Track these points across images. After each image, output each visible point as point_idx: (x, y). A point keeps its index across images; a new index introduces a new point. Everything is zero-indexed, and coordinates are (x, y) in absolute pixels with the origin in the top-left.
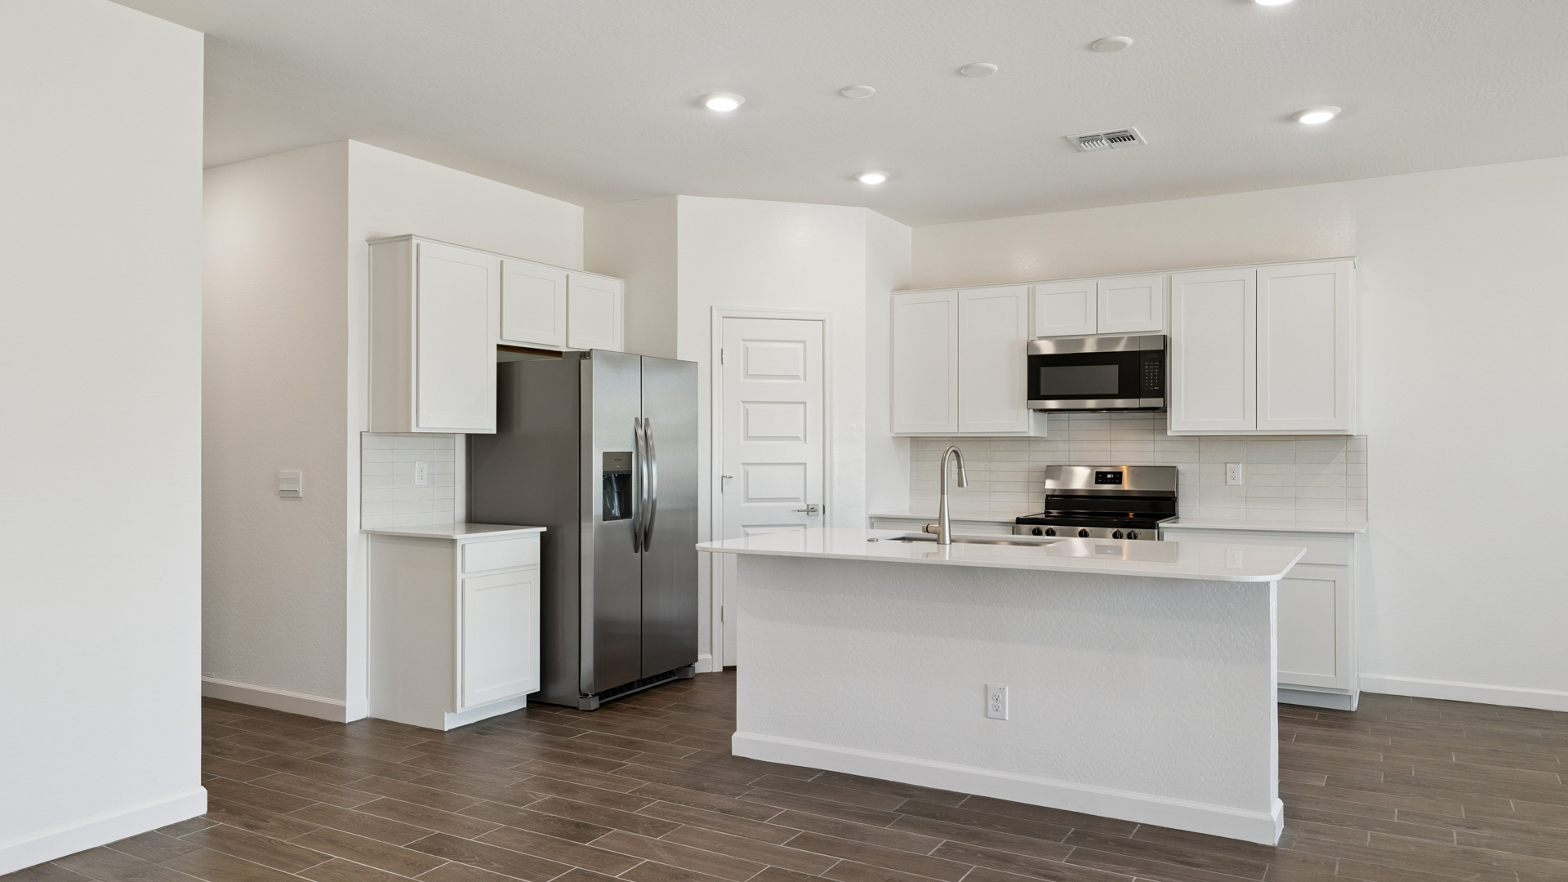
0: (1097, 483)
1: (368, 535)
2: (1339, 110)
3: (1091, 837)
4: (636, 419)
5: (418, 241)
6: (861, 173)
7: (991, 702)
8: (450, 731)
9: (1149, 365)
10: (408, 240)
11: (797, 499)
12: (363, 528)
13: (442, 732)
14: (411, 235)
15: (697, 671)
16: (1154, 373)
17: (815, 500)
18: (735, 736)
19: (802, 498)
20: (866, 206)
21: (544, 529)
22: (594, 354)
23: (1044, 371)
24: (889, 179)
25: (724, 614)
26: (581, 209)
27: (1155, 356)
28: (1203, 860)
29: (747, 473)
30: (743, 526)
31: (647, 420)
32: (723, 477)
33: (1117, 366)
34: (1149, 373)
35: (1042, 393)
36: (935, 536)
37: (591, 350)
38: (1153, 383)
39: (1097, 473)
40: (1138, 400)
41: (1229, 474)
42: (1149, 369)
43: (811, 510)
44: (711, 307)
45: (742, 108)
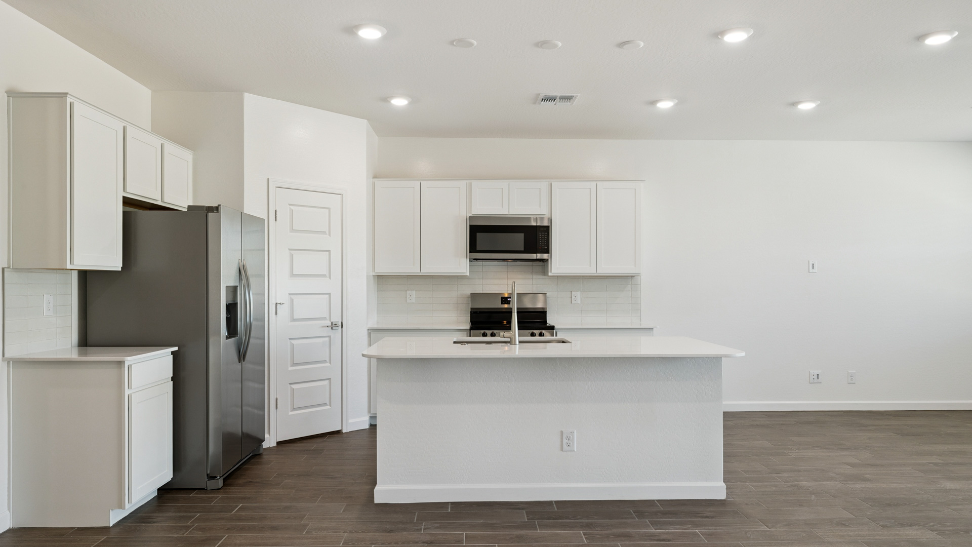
0: (502, 303)
1: (9, 363)
2: (677, 101)
3: (647, 512)
4: (239, 260)
5: (72, 101)
6: (392, 97)
7: (565, 441)
8: (114, 525)
9: (542, 234)
10: (62, 97)
11: (325, 319)
12: (6, 356)
13: (109, 528)
14: (67, 94)
15: (264, 447)
16: (545, 239)
17: (336, 319)
18: (377, 488)
19: (328, 318)
20: (367, 120)
21: (176, 349)
22: (222, 210)
23: (479, 236)
24: (410, 103)
25: (278, 403)
26: (150, 91)
27: (545, 229)
28: (709, 514)
29: (292, 301)
30: (290, 339)
31: (244, 261)
32: (276, 304)
33: (523, 234)
34: (542, 239)
35: (478, 249)
36: (509, 340)
37: (219, 205)
38: (544, 244)
39: (501, 297)
40: (535, 254)
41: (573, 297)
42: (542, 236)
43: (333, 326)
44: (268, 179)
45: (384, 38)
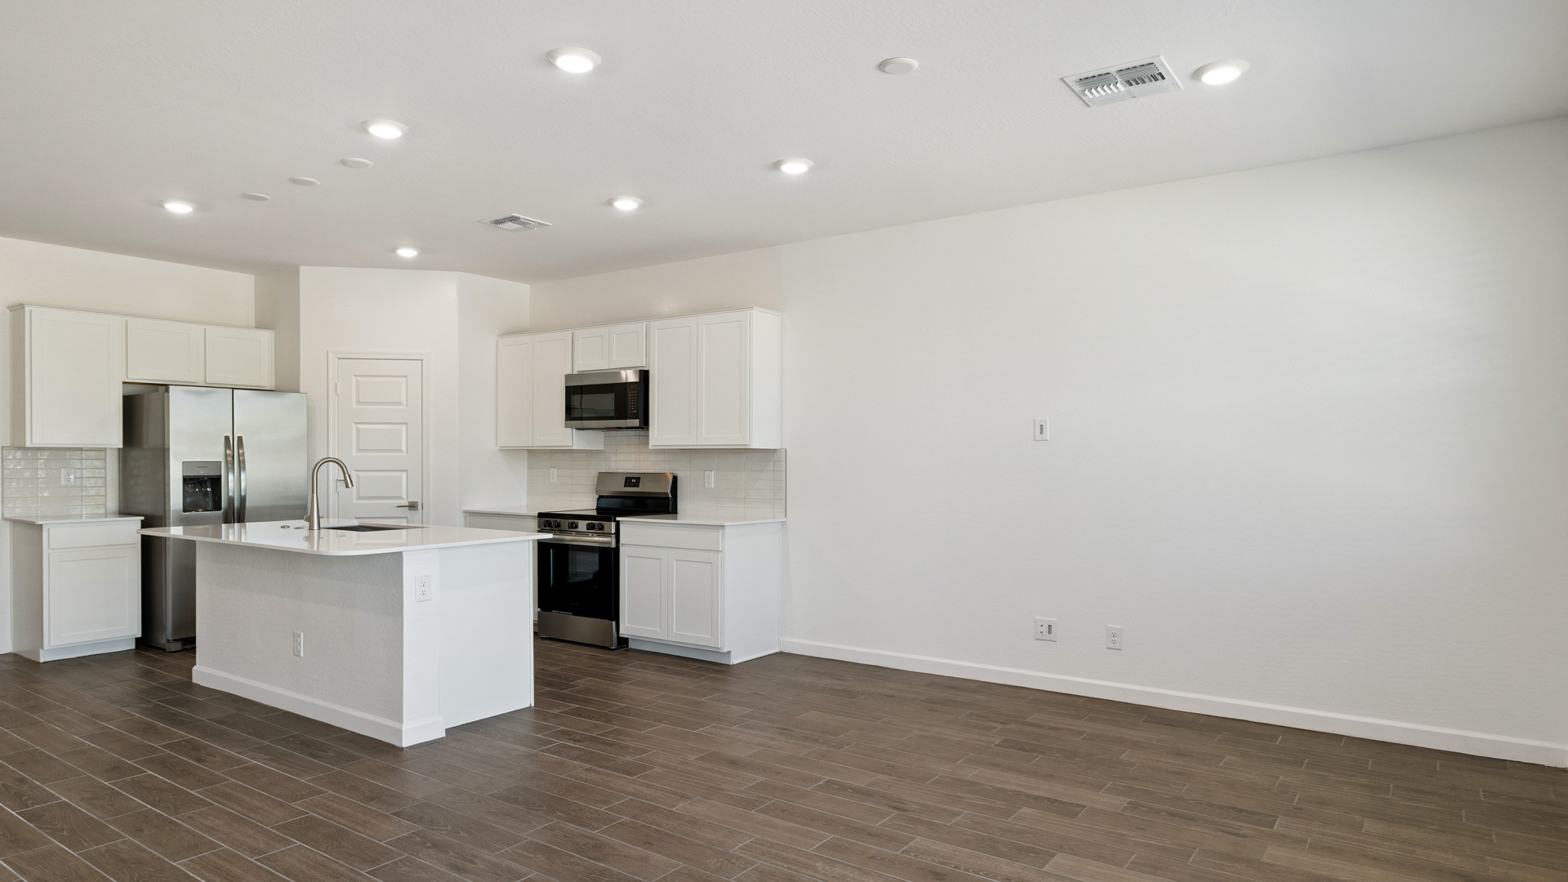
0: (627, 486)
1: (10, 524)
4: (227, 438)
5: (32, 308)
6: (396, 248)
7: (295, 644)
8: (45, 663)
9: (631, 394)
10: (23, 308)
11: (401, 498)
13: (38, 664)
14: (26, 304)
16: (634, 399)
19: (404, 497)
20: (460, 271)
21: (143, 518)
26: (252, 277)
27: (635, 387)
29: (358, 478)
31: (240, 439)
33: (614, 394)
34: (631, 399)
35: (575, 415)
38: (633, 408)
39: (626, 478)
40: (624, 420)
41: (706, 479)
43: (410, 506)
44: (328, 351)
